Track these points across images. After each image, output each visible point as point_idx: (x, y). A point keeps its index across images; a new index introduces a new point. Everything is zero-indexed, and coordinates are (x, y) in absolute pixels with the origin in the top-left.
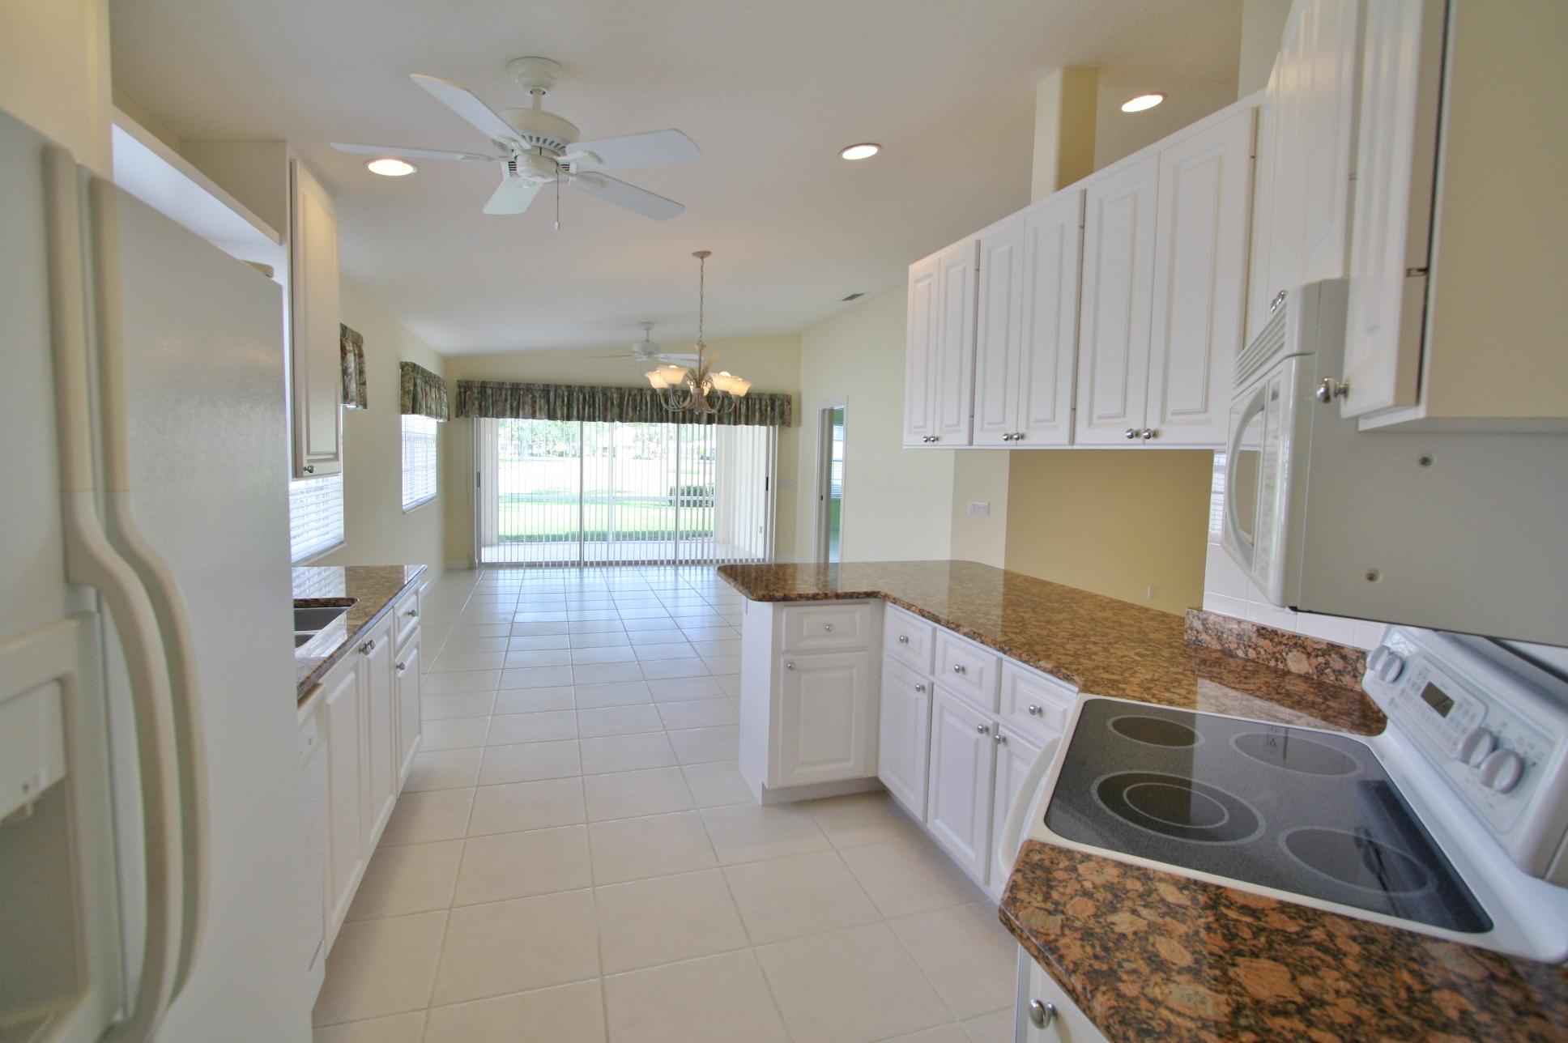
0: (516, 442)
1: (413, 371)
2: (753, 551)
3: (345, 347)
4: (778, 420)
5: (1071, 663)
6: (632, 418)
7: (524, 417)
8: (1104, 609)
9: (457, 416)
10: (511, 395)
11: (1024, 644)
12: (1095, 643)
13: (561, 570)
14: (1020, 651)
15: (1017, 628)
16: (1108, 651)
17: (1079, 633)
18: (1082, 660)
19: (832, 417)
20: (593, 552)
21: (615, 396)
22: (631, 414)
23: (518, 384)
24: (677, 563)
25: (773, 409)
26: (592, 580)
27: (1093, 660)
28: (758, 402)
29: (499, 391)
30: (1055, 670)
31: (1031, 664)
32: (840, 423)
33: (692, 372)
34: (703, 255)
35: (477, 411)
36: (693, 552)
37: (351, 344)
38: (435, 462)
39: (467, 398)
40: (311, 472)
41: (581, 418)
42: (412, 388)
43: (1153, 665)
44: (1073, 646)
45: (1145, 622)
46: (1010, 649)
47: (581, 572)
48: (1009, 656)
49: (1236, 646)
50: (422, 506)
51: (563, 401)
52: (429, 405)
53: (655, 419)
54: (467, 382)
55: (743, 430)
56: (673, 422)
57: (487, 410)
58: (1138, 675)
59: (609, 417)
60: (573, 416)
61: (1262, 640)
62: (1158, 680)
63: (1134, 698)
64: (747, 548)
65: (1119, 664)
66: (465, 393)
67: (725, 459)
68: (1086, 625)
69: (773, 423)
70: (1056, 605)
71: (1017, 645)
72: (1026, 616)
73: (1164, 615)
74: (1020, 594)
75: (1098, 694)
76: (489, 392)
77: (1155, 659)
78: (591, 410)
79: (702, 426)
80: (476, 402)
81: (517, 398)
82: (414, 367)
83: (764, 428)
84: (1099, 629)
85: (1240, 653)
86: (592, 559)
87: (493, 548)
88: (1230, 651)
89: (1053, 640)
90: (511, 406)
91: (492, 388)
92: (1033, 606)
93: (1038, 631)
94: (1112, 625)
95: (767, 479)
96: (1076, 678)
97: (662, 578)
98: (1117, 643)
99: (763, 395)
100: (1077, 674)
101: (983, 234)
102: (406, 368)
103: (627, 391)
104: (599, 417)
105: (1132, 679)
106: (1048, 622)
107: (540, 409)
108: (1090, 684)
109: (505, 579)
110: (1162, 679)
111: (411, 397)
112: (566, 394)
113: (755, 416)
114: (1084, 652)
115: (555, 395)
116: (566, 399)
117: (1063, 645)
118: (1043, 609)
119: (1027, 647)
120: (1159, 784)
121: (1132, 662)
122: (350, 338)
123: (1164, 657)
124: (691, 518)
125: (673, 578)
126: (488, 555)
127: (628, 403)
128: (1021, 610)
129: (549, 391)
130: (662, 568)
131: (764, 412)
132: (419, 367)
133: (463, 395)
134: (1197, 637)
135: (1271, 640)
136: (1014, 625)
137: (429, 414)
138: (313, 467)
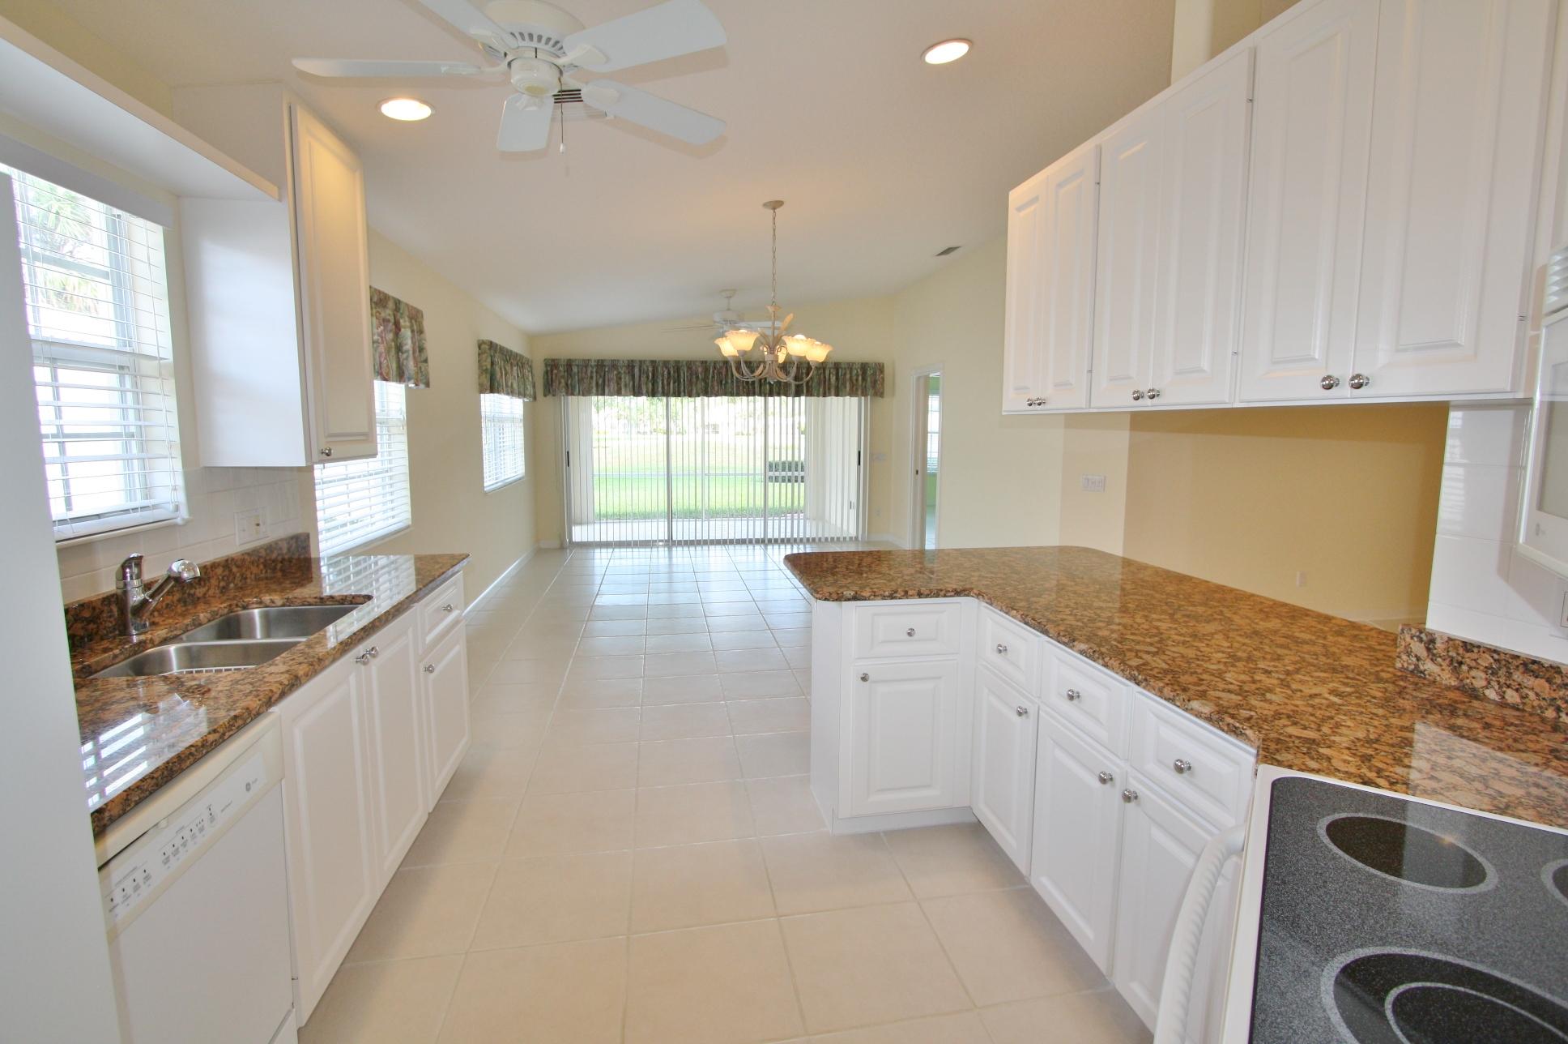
0: (623, 421)
1: (490, 349)
2: (845, 528)
3: (399, 323)
4: (871, 391)
5: (1238, 706)
6: (718, 392)
7: (611, 394)
8: (1267, 617)
9: (545, 395)
10: (597, 372)
11: (1166, 672)
12: (1267, 672)
13: (650, 550)
14: (1161, 684)
15: (1151, 644)
16: (1288, 686)
17: (1239, 654)
18: (1253, 702)
19: (927, 386)
20: (684, 529)
21: (700, 370)
22: (716, 388)
23: (603, 361)
24: (766, 541)
25: (864, 379)
26: (680, 560)
27: (1271, 702)
28: (848, 372)
29: (584, 369)
30: (1215, 717)
31: (1178, 704)
32: (936, 392)
33: (764, 336)
34: (776, 205)
35: (564, 389)
36: (783, 530)
37: (407, 319)
38: (523, 442)
39: (554, 376)
40: (328, 455)
41: (666, 394)
42: (489, 367)
43: (1362, 713)
44: (1236, 676)
45: (1330, 638)
46: (1146, 680)
47: (670, 551)
48: (1144, 688)
49: (1484, 683)
50: (509, 487)
51: (648, 377)
52: (510, 384)
53: (741, 392)
54: (553, 360)
55: (833, 401)
56: (760, 395)
57: (573, 388)
58: (1344, 730)
59: (694, 391)
60: (658, 392)
61: (1532, 679)
62: (1377, 741)
63: (1348, 776)
64: (839, 525)
65: (1310, 710)
66: (552, 371)
67: (816, 433)
68: (1247, 641)
69: (864, 394)
70: (1200, 610)
71: (1154, 672)
72: (1163, 626)
73: (1353, 625)
74: (1151, 592)
75: (1290, 767)
76: (575, 369)
77: (1362, 702)
78: (676, 384)
79: (790, 399)
80: (563, 381)
81: (602, 374)
82: (491, 345)
83: (855, 400)
84: (1267, 649)
85: (1491, 694)
86: (680, 538)
87: (583, 527)
88: (1474, 689)
89: (1205, 665)
90: (597, 383)
91: (578, 366)
92: (1171, 611)
93: (1181, 649)
94: (1283, 641)
95: (859, 453)
96: (1249, 732)
97: (751, 558)
98: (1297, 671)
99: (853, 364)
100: (1251, 728)
101: (1105, 136)
102: (483, 346)
103: (712, 364)
104: (684, 392)
105: (1337, 739)
106: (1194, 636)
107: (626, 386)
108: (1273, 746)
109: (600, 557)
110: (1383, 739)
111: (488, 376)
112: (650, 369)
113: (845, 387)
114: (1254, 687)
115: (640, 370)
116: (650, 374)
117: (1220, 675)
118: (1184, 616)
119: (1169, 677)
120: (1447, 986)
121: (1328, 706)
122: (407, 313)
123: (1375, 698)
124: (781, 494)
125: (763, 557)
126: (579, 534)
127: (713, 377)
128: (1154, 616)
129: (633, 367)
130: (751, 547)
131: (855, 382)
132: (497, 345)
133: (549, 374)
134: (1417, 666)
135: (1549, 681)
136: (1148, 640)
137: (511, 392)
138: (330, 450)
